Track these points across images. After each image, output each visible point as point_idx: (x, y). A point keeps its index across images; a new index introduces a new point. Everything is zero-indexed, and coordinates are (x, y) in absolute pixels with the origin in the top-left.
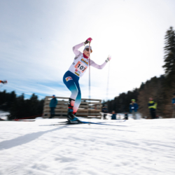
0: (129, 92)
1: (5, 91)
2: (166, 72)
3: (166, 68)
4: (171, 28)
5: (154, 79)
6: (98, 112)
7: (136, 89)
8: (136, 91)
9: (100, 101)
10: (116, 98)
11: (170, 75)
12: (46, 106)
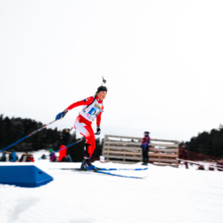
1: (56, 129)
6: (174, 158)
9: (176, 142)
10: (193, 139)
12: (105, 147)
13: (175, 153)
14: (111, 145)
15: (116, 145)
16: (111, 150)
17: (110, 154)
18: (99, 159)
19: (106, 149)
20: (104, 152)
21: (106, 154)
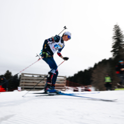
0: (85, 70)
2: (113, 56)
3: (113, 53)
5: (104, 61)
6: (63, 86)
7: (91, 68)
8: (91, 69)
9: (65, 77)
10: (75, 75)
12: (21, 81)
13: (64, 83)
14: (26, 79)
15: (29, 80)
16: (26, 82)
17: (25, 85)
18: (17, 89)
19: (22, 82)
20: (21, 84)
21: (22, 85)
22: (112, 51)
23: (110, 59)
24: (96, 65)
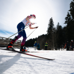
0: (34, 39)
4: (52, 18)
5: (43, 35)
11: (49, 34)
22: (47, 31)
23: (46, 35)
24: (39, 37)
